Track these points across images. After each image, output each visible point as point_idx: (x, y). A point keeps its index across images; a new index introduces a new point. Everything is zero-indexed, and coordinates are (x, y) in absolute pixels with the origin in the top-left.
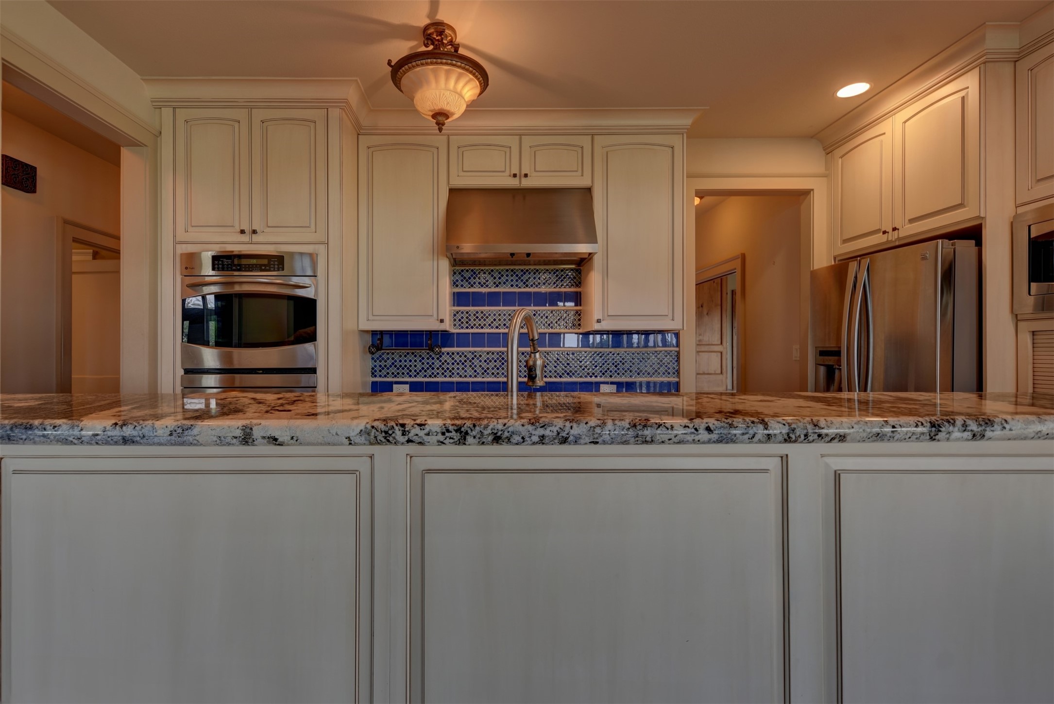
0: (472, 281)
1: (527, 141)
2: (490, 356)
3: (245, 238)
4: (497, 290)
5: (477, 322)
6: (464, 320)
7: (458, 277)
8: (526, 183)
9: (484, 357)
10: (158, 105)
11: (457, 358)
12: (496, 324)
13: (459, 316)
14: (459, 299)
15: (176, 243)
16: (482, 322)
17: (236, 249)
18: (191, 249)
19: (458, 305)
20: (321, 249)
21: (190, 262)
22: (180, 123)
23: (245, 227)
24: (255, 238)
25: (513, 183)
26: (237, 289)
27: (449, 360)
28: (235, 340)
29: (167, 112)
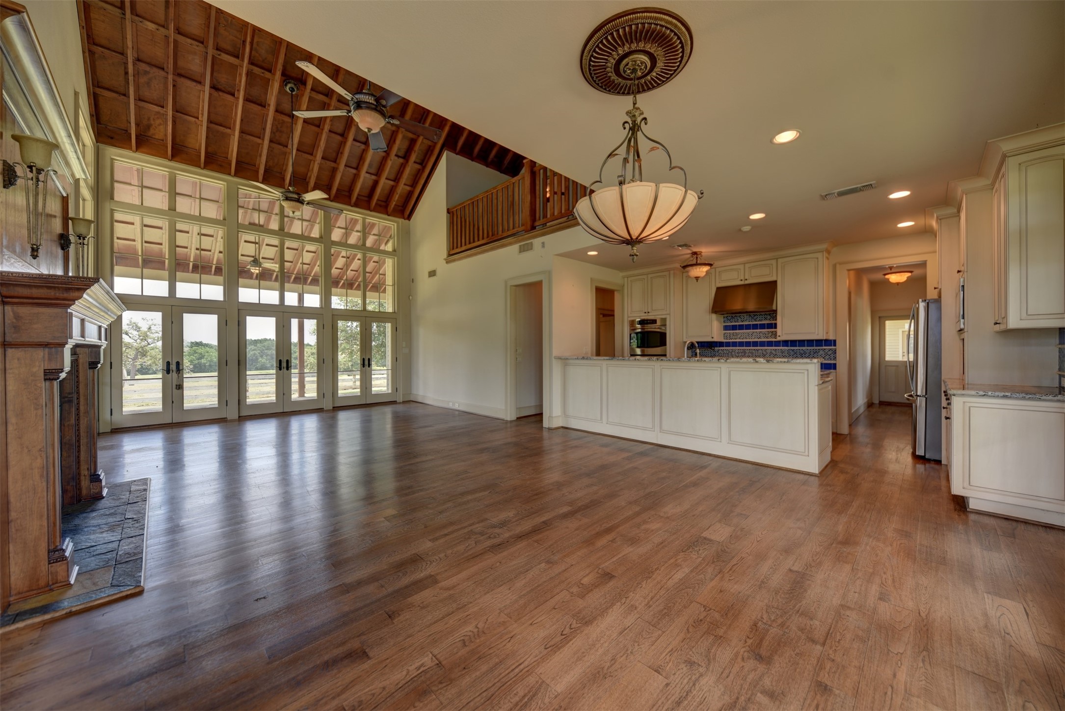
0: (731, 320)
1: (747, 266)
2: (740, 351)
3: (646, 314)
4: (742, 323)
5: (734, 337)
6: (728, 336)
7: (726, 319)
8: (747, 282)
9: (737, 351)
10: (623, 277)
11: (725, 351)
12: (742, 337)
13: (726, 335)
14: (726, 328)
15: (628, 317)
16: (736, 337)
17: (646, 318)
18: (632, 319)
19: (726, 330)
20: (668, 317)
21: (632, 323)
22: (629, 282)
23: (646, 311)
24: (649, 314)
25: (742, 283)
26: (646, 330)
27: (722, 352)
28: (646, 345)
29: (626, 279)
